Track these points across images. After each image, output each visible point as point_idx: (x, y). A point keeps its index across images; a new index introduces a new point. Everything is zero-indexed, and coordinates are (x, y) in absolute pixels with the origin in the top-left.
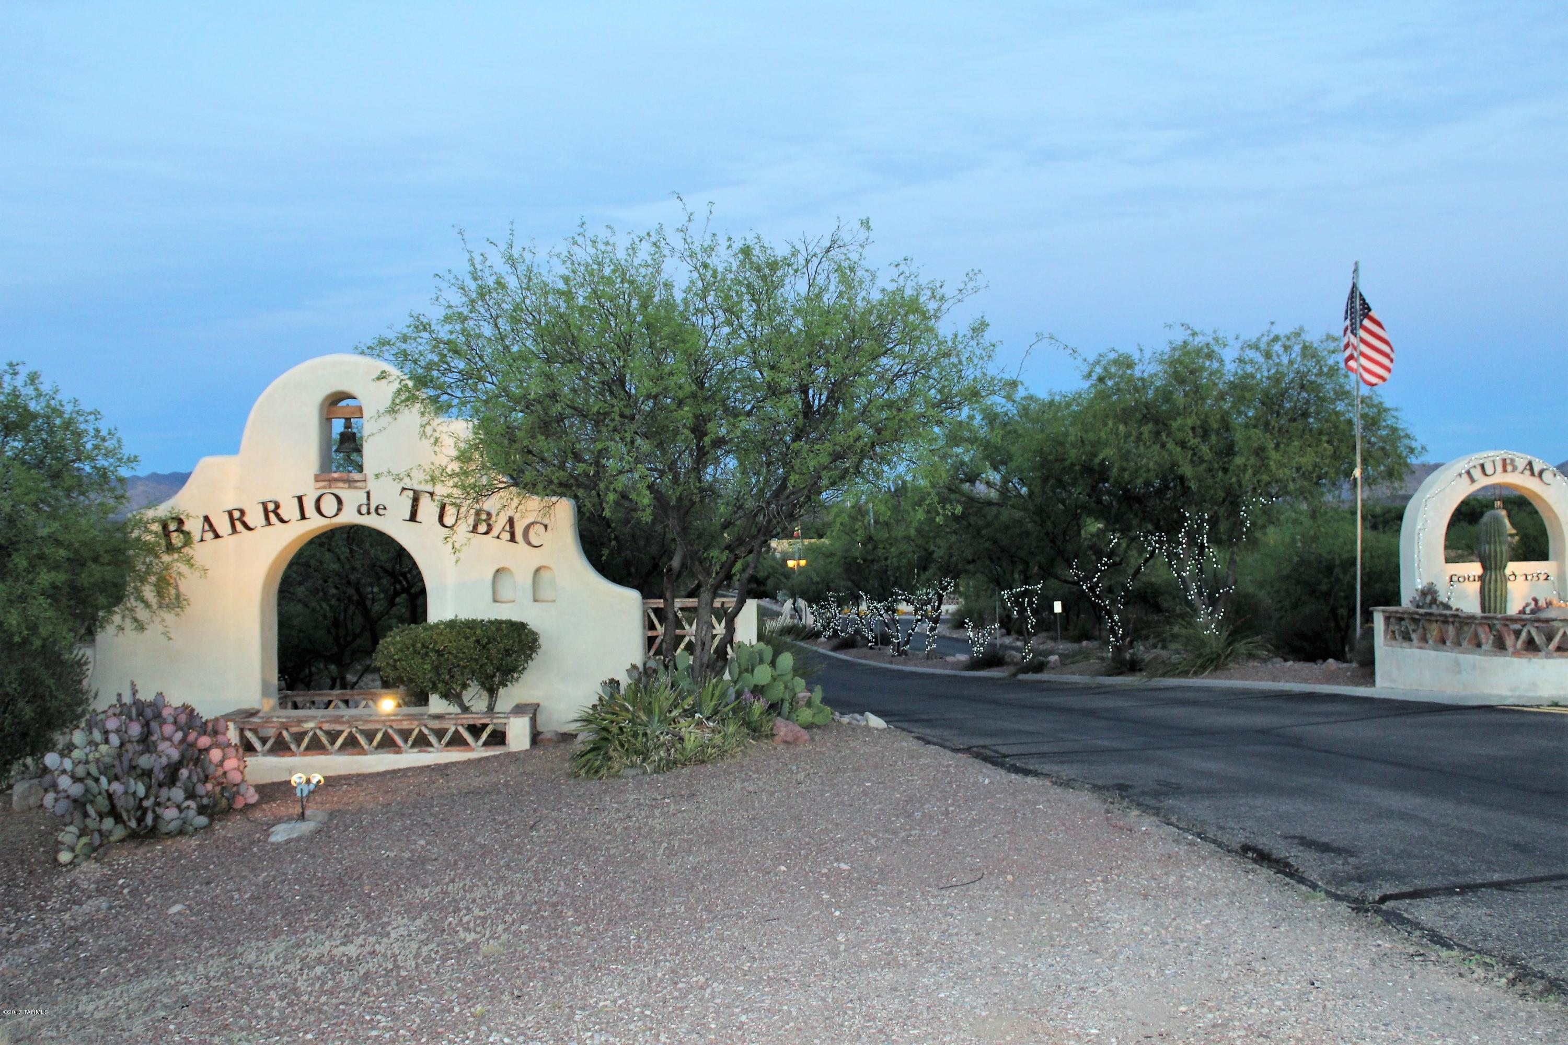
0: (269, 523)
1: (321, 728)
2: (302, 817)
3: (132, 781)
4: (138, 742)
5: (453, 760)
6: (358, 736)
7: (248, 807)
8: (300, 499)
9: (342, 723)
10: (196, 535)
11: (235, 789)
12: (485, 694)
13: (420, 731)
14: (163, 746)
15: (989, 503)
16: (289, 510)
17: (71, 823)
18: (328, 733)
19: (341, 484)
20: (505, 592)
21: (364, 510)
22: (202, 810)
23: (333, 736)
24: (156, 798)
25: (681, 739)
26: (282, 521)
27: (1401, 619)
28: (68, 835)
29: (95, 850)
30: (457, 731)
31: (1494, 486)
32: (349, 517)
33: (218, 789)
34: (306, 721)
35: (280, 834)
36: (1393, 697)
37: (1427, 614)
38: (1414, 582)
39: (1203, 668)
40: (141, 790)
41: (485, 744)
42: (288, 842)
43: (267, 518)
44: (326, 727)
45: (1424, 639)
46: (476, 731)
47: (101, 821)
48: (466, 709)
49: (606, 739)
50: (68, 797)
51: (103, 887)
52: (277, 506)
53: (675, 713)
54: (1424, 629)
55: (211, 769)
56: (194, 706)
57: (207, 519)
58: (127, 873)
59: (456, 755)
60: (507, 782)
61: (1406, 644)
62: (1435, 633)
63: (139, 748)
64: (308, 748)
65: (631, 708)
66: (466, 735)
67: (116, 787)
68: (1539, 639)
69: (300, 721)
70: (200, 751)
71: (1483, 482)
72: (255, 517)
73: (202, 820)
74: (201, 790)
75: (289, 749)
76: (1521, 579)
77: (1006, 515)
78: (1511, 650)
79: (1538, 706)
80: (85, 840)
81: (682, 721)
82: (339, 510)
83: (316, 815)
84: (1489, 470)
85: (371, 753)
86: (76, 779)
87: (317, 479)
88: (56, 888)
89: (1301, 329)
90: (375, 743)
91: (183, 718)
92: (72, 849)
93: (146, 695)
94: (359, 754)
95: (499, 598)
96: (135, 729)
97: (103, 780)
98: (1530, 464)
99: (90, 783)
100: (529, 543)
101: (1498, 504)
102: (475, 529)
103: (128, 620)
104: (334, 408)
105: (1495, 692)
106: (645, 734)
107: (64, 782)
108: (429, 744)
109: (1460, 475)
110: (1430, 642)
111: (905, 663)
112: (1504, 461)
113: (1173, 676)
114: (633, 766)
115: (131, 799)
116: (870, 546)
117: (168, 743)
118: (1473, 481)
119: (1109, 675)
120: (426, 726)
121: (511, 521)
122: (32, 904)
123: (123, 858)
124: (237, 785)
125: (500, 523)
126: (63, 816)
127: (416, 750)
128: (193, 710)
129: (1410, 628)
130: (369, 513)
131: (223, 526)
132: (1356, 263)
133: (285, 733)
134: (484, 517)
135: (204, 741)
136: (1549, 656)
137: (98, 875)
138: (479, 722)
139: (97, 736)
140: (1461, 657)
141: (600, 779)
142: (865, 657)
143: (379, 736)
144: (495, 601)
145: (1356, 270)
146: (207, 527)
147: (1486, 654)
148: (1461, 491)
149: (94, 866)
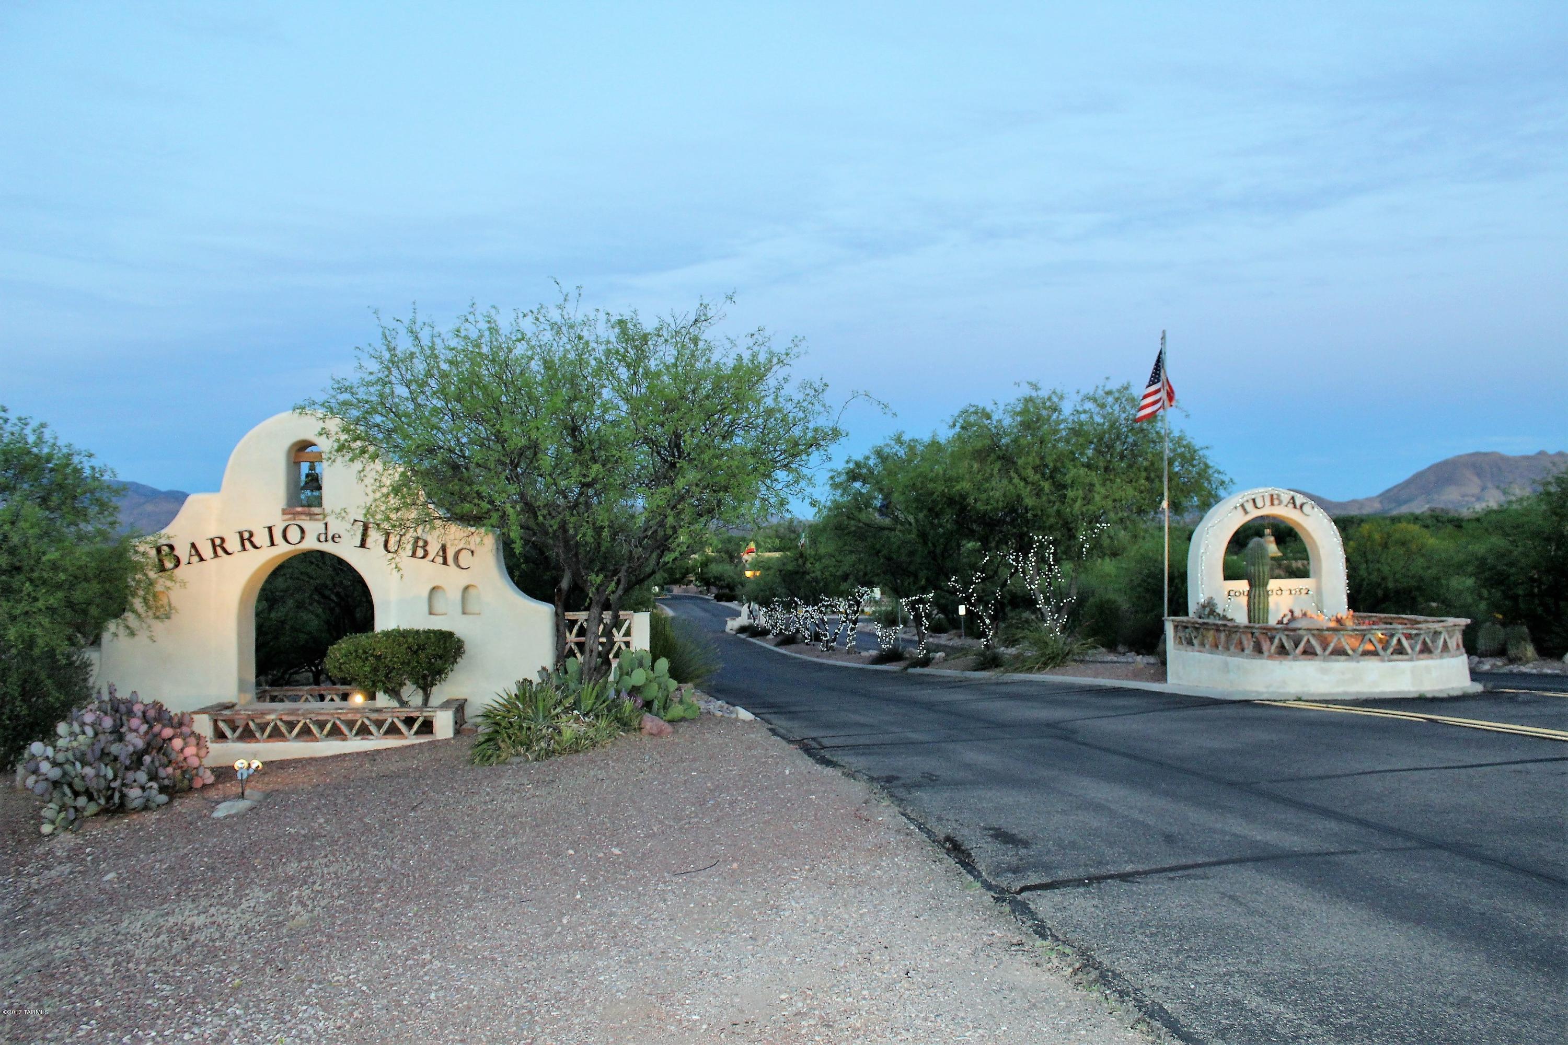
0: (244, 549)
1: (281, 720)
2: (242, 796)
3: (103, 766)
4: (111, 733)
5: (389, 746)
6: (311, 726)
7: (205, 787)
8: (270, 529)
9: (298, 715)
10: (184, 559)
11: (195, 771)
12: (421, 692)
13: (363, 722)
14: (131, 737)
15: (882, 529)
16: (261, 538)
17: (50, 801)
18: (285, 722)
19: (303, 517)
20: (439, 606)
21: (323, 538)
22: (163, 790)
23: (291, 725)
24: (123, 780)
25: (560, 733)
26: (255, 547)
27: (1186, 627)
28: (49, 811)
29: (72, 822)
30: (393, 723)
31: (1262, 517)
32: (311, 543)
33: (178, 772)
34: (269, 713)
35: (222, 811)
36: (1177, 692)
37: (1204, 624)
38: (1198, 596)
39: (1045, 664)
40: (110, 774)
41: (417, 733)
42: (226, 818)
43: (243, 545)
44: (285, 718)
45: (1202, 644)
46: (409, 721)
47: (75, 800)
48: (403, 704)
49: (497, 732)
50: (47, 779)
51: (74, 855)
52: (251, 534)
53: (559, 710)
54: (1203, 636)
55: (173, 756)
56: (163, 703)
57: (193, 545)
58: (94, 843)
59: (392, 742)
60: (418, 766)
61: (1189, 648)
62: (1210, 639)
63: (111, 738)
64: (270, 736)
65: (521, 706)
66: (401, 726)
67: (89, 771)
68: (1288, 645)
69: (263, 714)
70: (164, 740)
71: (1254, 513)
72: (233, 544)
73: (163, 798)
74: (162, 773)
75: (255, 736)
76: (1286, 593)
77: (897, 536)
78: (1266, 654)
79: (1285, 701)
80: (62, 815)
81: (564, 716)
82: (302, 538)
83: (254, 794)
84: (1259, 504)
85: (322, 740)
86: (55, 764)
87: (284, 512)
88: (36, 856)
89: (1128, 384)
90: (325, 732)
91: (152, 713)
92: (53, 822)
93: (123, 694)
94: (312, 741)
95: (434, 611)
96: (108, 723)
97: (78, 765)
98: (1293, 498)
99: (68, 767)
100: (459, 566)
101: (1268, 531)
102: (414, 555)
103: (121, 628)
104: (301, 454)
105: (1254, 689)
106: (529, 729)
107: (45, 767)
108: (371, 733)
109: (1236, 508)
110: (1207, 646)
111: (829, 657)
112: (1272, 496)
113: (1021, 672)
114: (518, 755)
115: (102, 781)
116: (800, 561)
117: (134, 734)
118: (1246, 512)
119: (975, 670)
120: (368, 718)
121: (444, 548)
122: (12, 869)
123: (95, 830)
124: (197, 768)
125: (434, 548)
126: (42, 795)
127: (359, 738)
128: (162, 706)
129: (1193, 635)
130: (326, 541)
131: (207, 551)
132: (1164, 332)
133: (251, 724)
134: (421, 543)
135: (168, 732)
136: (1295, 659)
137: (72, 844)
138: (414, 715)
139: (76, 728)
140: (1229, 659)
141: (490, 765)
142: (800, 653)
143: (329, 726)
144: (431, 613)
145: (1163, 338)
146: (193, 552)
147: (1248, 657)
148: (1237, 521)
149: (70, 836)
